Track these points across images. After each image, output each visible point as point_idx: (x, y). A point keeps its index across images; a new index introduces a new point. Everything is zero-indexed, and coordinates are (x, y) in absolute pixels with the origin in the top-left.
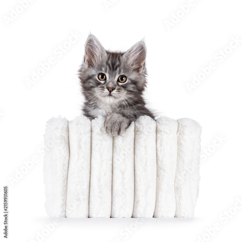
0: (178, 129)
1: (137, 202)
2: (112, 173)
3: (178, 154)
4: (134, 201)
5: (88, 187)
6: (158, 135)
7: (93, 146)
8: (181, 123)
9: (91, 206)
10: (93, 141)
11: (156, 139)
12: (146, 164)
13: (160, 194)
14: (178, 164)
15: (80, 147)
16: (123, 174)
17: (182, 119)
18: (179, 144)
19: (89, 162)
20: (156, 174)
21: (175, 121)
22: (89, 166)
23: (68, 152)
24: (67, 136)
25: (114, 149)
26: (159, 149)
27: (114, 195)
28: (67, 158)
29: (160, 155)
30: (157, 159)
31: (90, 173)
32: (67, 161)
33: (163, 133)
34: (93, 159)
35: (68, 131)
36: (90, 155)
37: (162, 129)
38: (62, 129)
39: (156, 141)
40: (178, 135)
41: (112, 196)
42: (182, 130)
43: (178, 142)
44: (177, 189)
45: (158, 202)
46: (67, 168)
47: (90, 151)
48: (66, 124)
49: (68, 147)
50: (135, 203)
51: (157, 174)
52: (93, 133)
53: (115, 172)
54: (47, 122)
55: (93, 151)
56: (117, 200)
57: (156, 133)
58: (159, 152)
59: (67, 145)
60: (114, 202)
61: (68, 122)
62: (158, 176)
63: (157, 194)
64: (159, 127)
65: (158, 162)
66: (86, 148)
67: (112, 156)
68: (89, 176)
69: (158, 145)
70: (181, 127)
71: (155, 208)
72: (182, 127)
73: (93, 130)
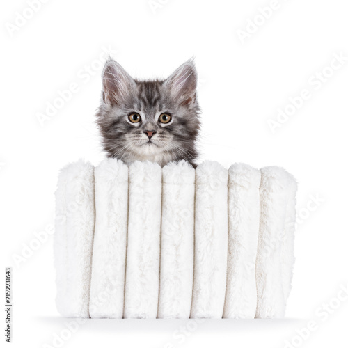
0: (262, 182)
1: (197, 292)
2: (161, 247)
3: (261, 221)
4: (193, 291)
5: (124, 268)
6: (231, 191)
7: (132, 204)
8: (266, 173)
9: (128, 297)
10: (131, 197)
11: (228, 197)
12: (212, 234)
13: (233, 280)
14: (261, 236)
15: (111, 206)
16: (177, 248)
17: (267, 168)
18: (263, 205)
19: (125, 230)
20: (227, 250)
21: (257, 170)
22: (125, 237)
23: (92, 213)
24: (92, 189)
25: (164, 210)
26: (232, 212)
27: (162, 280)
28: (92, 223)
29: (233, 221)
30: (229, 228)
31: (127, 247)
32: (92, 228)
33: (238, 188)
34: (130, 225)
35: (94, 182)
36: (126, 219)
37: (237, 181)
38: (85, 179)
39: (228, 199)
40: (261, 191)
41: (160, 283)
42: (267, 183)
43: (261, 202)
44: (260, 275)
45: (230, 293)
46: (91, 238)
47: (126, 213)
48: (91, 170)
49: (92, 207)
50: (195, 293)
51: (229, 249)
52: (131, 184)
53: (165, 246)
54: (61, 170)
55: (130, 212)
56: (167, 288)
57: (228, 188)
58: (232, 217)
59: (91, 203)
60: (162, 291)
61: (94, 168)
62: (229, 253)
63: (228, 281)
64: (233, 178)
65: (230, 232)
66: (120, 208)
67: (159, 220)
68: (125, 251)
69: (231, 206)
70: (265, 179)
71: (225, 302)
72: (268, 179)
73: (131, 180)
